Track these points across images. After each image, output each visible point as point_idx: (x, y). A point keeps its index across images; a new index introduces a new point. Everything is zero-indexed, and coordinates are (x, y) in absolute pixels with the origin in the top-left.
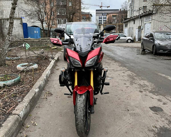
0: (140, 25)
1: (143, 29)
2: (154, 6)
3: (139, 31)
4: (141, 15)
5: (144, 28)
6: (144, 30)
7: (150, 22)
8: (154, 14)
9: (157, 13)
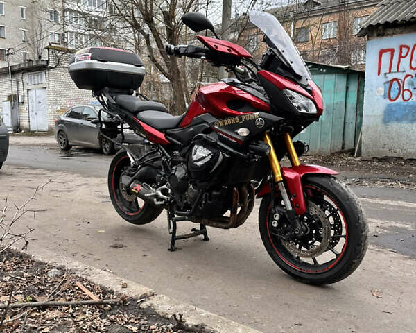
0: (15, 92)
1: (23, 103)
2: (51, 51)
3: (13, 108)
4: (16, 68)
5: (26, 101)
6: (26, 105)
7: (42, 86)
8: (51, 68)
9: (57, 66)
